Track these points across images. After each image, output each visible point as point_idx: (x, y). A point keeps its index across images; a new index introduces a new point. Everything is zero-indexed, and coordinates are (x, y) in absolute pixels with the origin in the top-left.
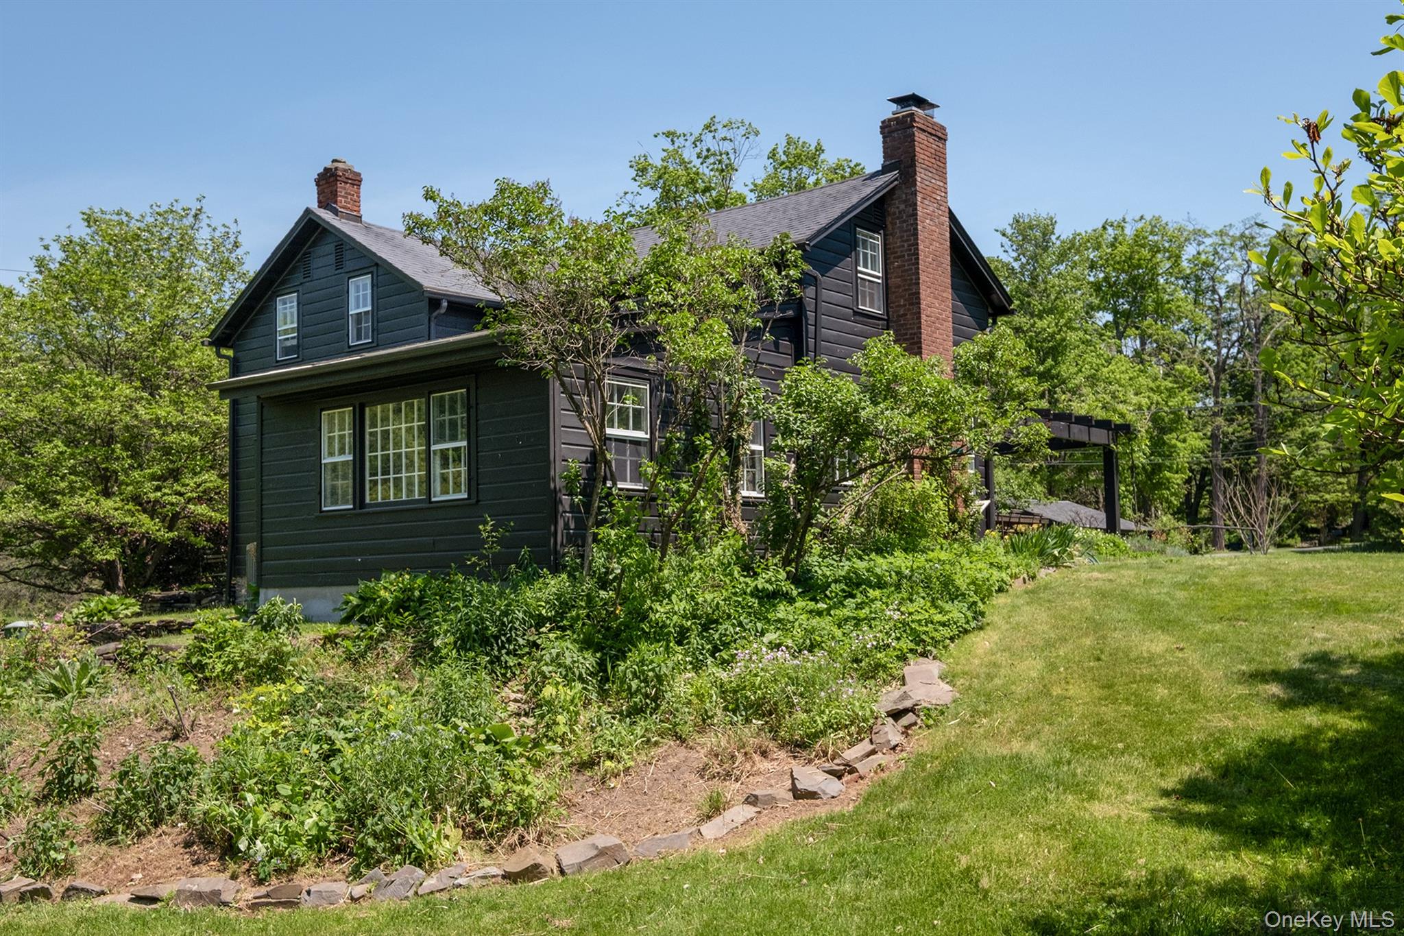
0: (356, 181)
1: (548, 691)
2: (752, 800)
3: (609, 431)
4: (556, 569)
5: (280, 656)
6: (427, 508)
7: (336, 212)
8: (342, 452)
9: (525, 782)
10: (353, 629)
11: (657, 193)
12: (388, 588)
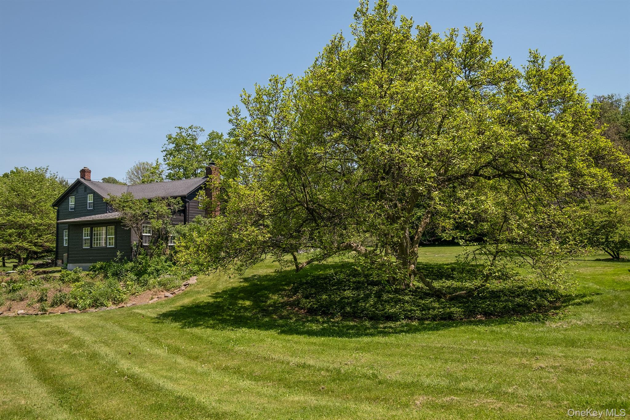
0: (90, 172)
1: (128, 283)
2: (158, 298)
3: (143, 234)
4: (131, 261)
5: (79, 277)
6: (106, 248)
7: (85, 179)
8: (87, 236)
9: (122, 296)
10: (91, 272)
11: (174, 145)
12: (98, 265)
